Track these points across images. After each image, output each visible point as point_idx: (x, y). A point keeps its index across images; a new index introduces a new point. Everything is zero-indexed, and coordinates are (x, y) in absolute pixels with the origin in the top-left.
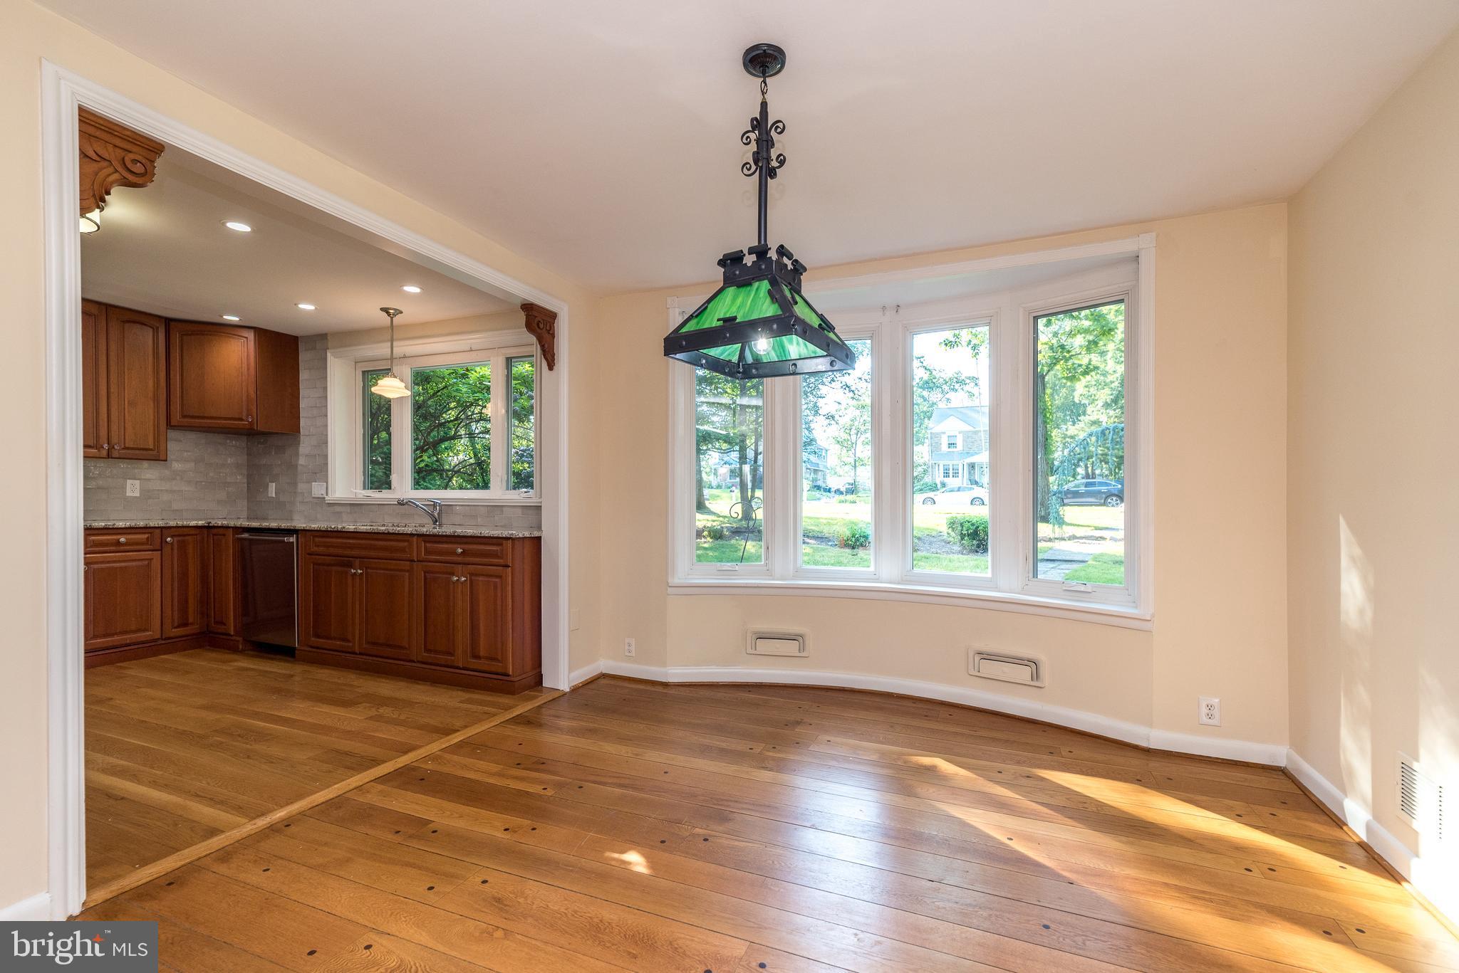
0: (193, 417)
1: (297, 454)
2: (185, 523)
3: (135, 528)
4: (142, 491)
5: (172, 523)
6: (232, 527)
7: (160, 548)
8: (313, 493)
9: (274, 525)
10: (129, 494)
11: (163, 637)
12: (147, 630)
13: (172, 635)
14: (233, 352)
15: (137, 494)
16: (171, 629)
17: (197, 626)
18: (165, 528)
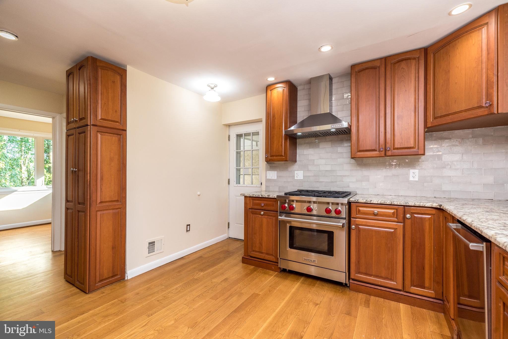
0: (441, 117)
4: (420, 177)
5: (411, 204)
7: (402, 221)
10: (411, 179)
11: (405, 291)
12: (392, 279)
13: (411, 291)
14: (473, 45)
15: (416, 179)
16: (410, 286)
17: (433, 292)
18: (407, 206)
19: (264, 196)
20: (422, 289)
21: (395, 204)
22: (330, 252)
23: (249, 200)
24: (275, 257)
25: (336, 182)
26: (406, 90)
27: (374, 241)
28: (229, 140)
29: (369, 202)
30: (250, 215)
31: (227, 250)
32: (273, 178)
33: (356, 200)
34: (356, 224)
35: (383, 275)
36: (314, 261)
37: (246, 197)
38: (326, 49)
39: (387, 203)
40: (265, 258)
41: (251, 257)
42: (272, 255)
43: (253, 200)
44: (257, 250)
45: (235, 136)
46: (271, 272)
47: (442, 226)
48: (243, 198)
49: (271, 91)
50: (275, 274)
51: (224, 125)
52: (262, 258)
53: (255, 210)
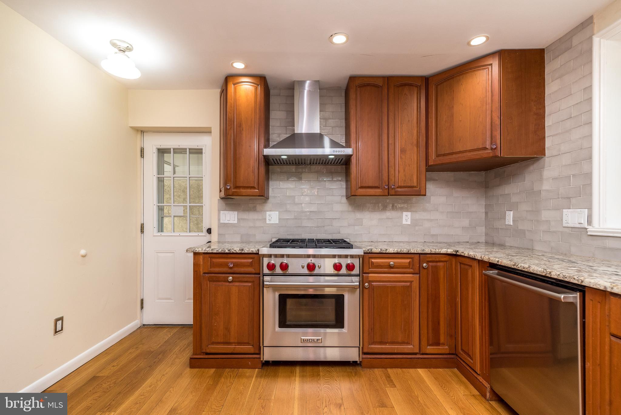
0: (444, 155)
1: (541, 179)
2: (437, 250)
3: (402, 253)
4: (412, 220)
5: (427, 251)
6: (479, 261)
7: (418, 272)
8: (564, 221)
9: (537, 268)
10: (404, 222)
11: (421, 353)
12: (409, 342)
13: (428, 352)
14: (478, 84)
15: (409, 222)
16: (426, 346)
17: (447, 347)
18: (422, 254)
19: (233, 251)
20: (437, 346)
21: (412, 252)
22: (339, 323)
23: (204, 259)
24: (252, 346)
25: (324, 226)
26: (409, 121)
27: (389, 300)
28: (142, 155)
29: (384, 252)
30: (207, 285)
31: (148, 350)
32: (231, 222)
33: (369, 250)
34: (369, 281)
35: (400, 340)
36: (317, 340)
37: (196, 254)
38: (340, 39)
39: (404, 252)
40: (235, 352)
41: (207, 354)
42: (248, 344)
43: (211, 258)
44: (220, 340)
45: (155, 151)
46: (248, 371)
47: (454, 274)
48: (192, 255)
49: (234, 84)
50: (255, 374)
51: (132, 128)
52: (230, 351)
53: (216, 275)
